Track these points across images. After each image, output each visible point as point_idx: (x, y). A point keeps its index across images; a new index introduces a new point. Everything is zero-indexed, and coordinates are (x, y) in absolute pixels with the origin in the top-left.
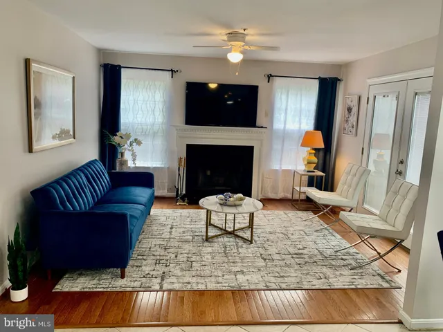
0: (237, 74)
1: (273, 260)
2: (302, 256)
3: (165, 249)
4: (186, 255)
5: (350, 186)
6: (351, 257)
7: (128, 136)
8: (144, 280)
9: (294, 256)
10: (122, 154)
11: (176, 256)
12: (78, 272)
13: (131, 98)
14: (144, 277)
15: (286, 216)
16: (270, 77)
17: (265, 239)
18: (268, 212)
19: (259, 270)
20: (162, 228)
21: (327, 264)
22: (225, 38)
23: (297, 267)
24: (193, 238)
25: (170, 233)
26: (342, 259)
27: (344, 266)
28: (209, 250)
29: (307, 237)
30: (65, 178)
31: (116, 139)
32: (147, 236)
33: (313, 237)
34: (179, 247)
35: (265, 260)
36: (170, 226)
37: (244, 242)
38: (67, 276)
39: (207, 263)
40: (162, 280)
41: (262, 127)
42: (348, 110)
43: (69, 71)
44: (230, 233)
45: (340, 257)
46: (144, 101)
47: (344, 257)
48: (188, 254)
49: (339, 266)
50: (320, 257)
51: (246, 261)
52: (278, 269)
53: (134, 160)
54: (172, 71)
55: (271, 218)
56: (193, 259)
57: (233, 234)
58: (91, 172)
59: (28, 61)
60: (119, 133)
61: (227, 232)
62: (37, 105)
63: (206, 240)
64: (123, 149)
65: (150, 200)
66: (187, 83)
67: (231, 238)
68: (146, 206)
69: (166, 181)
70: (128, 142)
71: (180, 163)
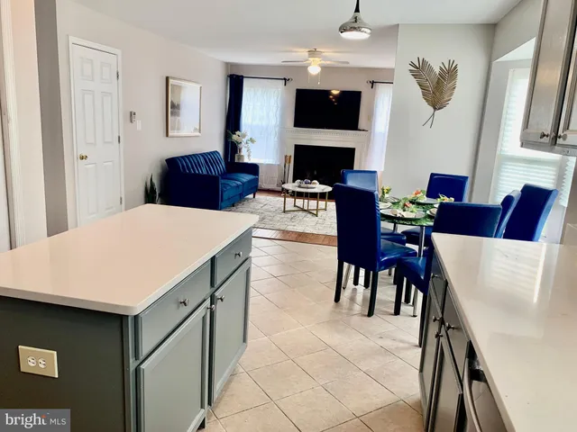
7: (244, 136)
10: (240, 150)
16: (373, 83)
19: (307, 226)
20: (258, 204)
22: (307, 54)
25: (262, 207)
30: (188, 157)
31: (235, 137)
35: (318, 223)
36: (264, 204)
39: (274, 220)
41: (363, 130)
43: (198, 83)
44: (306, 211)
46: (261, 106)
51: (302, 222)
53: (249, 156)
54: (285, 79)
58: (209, 157)
59: (167, 79)
60: (238, 133)
61: (303, 210)
62: (173, 106)
63: (284, 212)
64: (240, 146)
65: (249, 181)
66: (298, 90)
67: (304, 214)
68: (243, 184)
69: (276, 176)
70: (245, 140)
71: (286, 161)
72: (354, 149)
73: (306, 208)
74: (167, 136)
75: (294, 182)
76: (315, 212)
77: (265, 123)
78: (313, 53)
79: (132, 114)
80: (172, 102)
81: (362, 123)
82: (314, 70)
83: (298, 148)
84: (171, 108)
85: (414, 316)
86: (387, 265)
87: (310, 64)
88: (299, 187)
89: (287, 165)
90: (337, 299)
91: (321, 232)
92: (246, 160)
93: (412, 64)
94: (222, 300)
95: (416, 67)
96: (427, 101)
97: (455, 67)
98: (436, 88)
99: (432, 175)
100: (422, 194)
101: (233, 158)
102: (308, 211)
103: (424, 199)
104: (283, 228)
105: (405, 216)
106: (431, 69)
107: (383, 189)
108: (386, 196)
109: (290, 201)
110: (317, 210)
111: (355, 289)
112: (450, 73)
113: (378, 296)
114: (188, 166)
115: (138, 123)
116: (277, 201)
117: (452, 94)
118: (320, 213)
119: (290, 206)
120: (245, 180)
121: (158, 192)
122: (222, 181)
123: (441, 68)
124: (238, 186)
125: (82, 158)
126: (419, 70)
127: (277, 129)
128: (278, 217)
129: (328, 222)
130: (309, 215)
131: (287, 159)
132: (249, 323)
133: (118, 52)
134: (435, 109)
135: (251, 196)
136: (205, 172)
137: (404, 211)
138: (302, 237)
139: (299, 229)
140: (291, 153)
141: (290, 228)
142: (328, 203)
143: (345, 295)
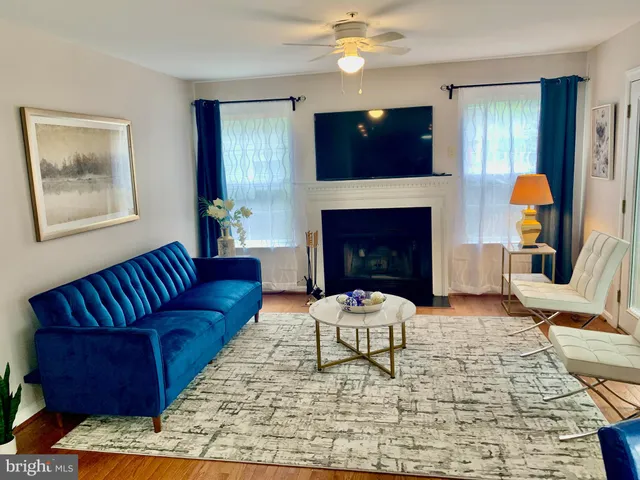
0: (360, 92)
1: (416, 412)
2: (476, 407)
3: (248, 382)
4: (274, 395)
5: (590, 274)
6: (573, 413)
7: (231, 206)
8: (185, 437)
9: (460, 406)
11: (258, 397)
12: (103, 418)
13: (238, 147)
14: (190, 432)
15: (479, 326)
16: (451, 89)
17: (422, 370)
18: (451, 319)
19: (382, 431)
20: (262, 346)
21: (518, 425)
23: (453, 428)
24: (301, 365)
25: (271, 354)
26: (553, 417)
27: (549, 432)
28: (315, 387)
29: (499, 369)
31: (213, 211)
32: (233, 359)
33: (513, 368)
34: (270, 381)
35: (401, 410)
36: (275, 343)
37: (381, 375)
38: (85, 423)
39: (299, 413)
40: (214, 438)
41: (443, 175)
42: (598, 132)
44: (363, 357)
45: (549, 413)
46: (255, 149)
47: (557, 413)
48: (277, 393)
49: (539, 433)
50: (509, 411)
51: (366, 411)
52: (415, 432)
54: (292, 99)
55: (450, 330)
56: (281, 404)
57: (367, 359)
60: (217, 202)
61: (358, 356)
63: (320, 367)
66: (316, 116)
68: (226, 314)
70: (232, 213)
71: (309, 241)
72: (428, 210)
73: (363, 352)
74: (38, 239)
77: (265, 178)
78: (345, 27)
80: (45, 162)
81: (438, 162)
82: (351, 64)
83: (328, 217)
84: (44, 177)
87: (341, 54)
89: (312, 249)
124: (212, 327)
131: (310, 238)
135: (253, 319)
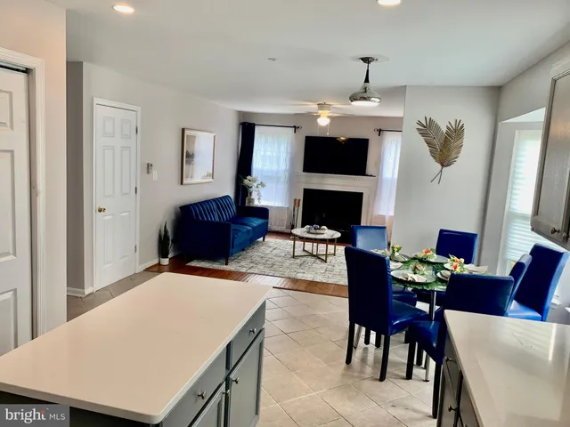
1: (333, 271)
4: (273, 262)
7: (255, 180)
10: (251, 194)
13: (262, 149)
16: (380, 131)
20: (267, 248)
22: (316, 106)
24: (286, 255)
28: (292, 262)
30: (201, 203)
31: (246, 182)
32: (254, 251)
34: (272, 258)
35: (327, 270)
36: (273, 248)
37: (321, 261)
40: (250, 269)
41: (371, 176)
43: (212, 132)
44: (314, 256)
53: (259, 199)
54: (295, 127)
56: (276, 264)
58: (220, 202)
59: (183, 130)
60: (249, 177)
61: (312, 255)
62: (188, 156)
63: (294, 257)
64: (251, 190)
65: (259, 226)
66: (306, 137)
67: (313, 259)
68: (254, 228)
69: (285, 218)
70: (255, 185)
71: (295, 204)
72: (362, 194)
73: (315, 253)
74: (182, 184)
75: (303, 226)
76: (324, 258)
77: (275, 167)
78: (321, 106)
79: (149, 166)
80: (187, 152)
81: (370, 168)
82: (323, 121)
83: (307, 192)
84: (186, 157)
85: (427, 381)
86: (399, 328)
87: (319, 116)
88: (309, 232)
89: (296, 208)
90: (349, 361)
91: (330, 281)
92: (257, 203)
93: (420, 123)
94: (237, 382)
95: (423, 126)
96: (435, 158)
97: (462, 127)
98: (444, 146)
99: (442, 231)
100: (431, 253)
101: (244, 202)
102: (317, 257)
103: (434, 258)
104: (293, 275)
105: (417, 281)
106: (438, 128)
107: (393, 248)
108: (397, 254)
109: (299, 244)
110: (326, 255)
111: (366, 349)
112: (456, 132)
113: (391, 357)
114: (200, 212)
115: (155, 173)
116: (286, 244)
117: (459, 152)
118: (329, 259)
119: (299, 252)
120: (255, 225)
121: (171, 238)
122: (233, 226)
123: (448, 127)
124: (248, 231)
125: (100, 211)
126: (427, 129)
127: (287, 174)
128: (288, 263)
129: (337, 269)
130: (318, 261)
131: (296, 202)
132: (262, 389)
133: (138, 109)
134: (443, 166)
135: (262, 239)
136: (217, 220)
137: (415, 273)
138: (312, 287)
139: (309, 277)
140: (301, 197)
141: (300, 276)
142: (337, 247)
143: (357, 355)
